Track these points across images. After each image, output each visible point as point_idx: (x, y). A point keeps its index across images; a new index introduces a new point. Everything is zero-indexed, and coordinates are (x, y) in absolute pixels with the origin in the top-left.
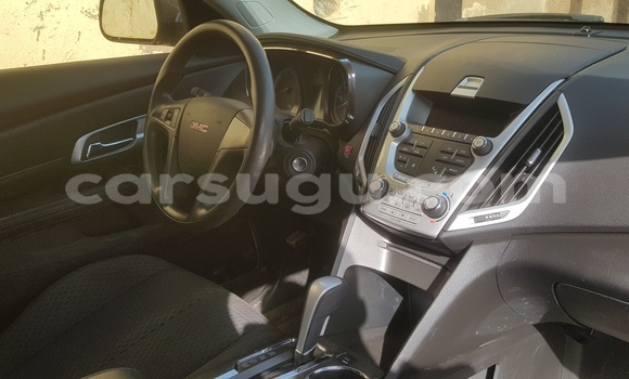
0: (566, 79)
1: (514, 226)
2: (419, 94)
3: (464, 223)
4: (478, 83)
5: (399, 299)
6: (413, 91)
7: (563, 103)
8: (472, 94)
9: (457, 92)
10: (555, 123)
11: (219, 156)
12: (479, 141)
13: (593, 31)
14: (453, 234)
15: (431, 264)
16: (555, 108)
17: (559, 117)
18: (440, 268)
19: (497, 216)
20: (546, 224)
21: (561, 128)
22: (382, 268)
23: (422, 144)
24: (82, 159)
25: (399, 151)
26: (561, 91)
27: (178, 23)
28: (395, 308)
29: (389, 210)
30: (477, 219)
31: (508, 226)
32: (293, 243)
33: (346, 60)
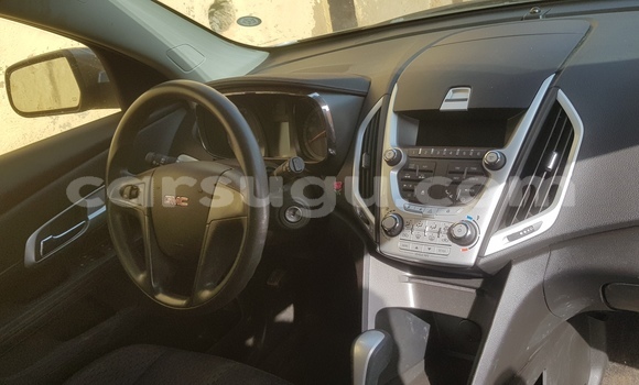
0: (558, 73)
1: (550, 235)
2: (403, 115)
3: (499, 244)
4: (466, 94)
5: (427, 328)
6: (395, 112)
7: (563, 98)
8: (464, 106)
9: (445, 106)
10: (561, 121)
11: (210, 229)
12: (491, 156)
13: (543, 11)
14: (490, 258)
15: (462, 289)
16: (557, 106)
17: (564, 114)
18: (474, 291)
19: (531, 229)
20: (583, 227)
21: (569, 125)
22: (412, 304)
23: (425, 167)
24: (37, 259)
25: (401, 180)
26: (558, 87)
27: (102, 84)
28: (426, 338)
29: (411, 246)
30: (511, 238)
31: (545, 237)
32: (276, 284)
33: (317, 94)
